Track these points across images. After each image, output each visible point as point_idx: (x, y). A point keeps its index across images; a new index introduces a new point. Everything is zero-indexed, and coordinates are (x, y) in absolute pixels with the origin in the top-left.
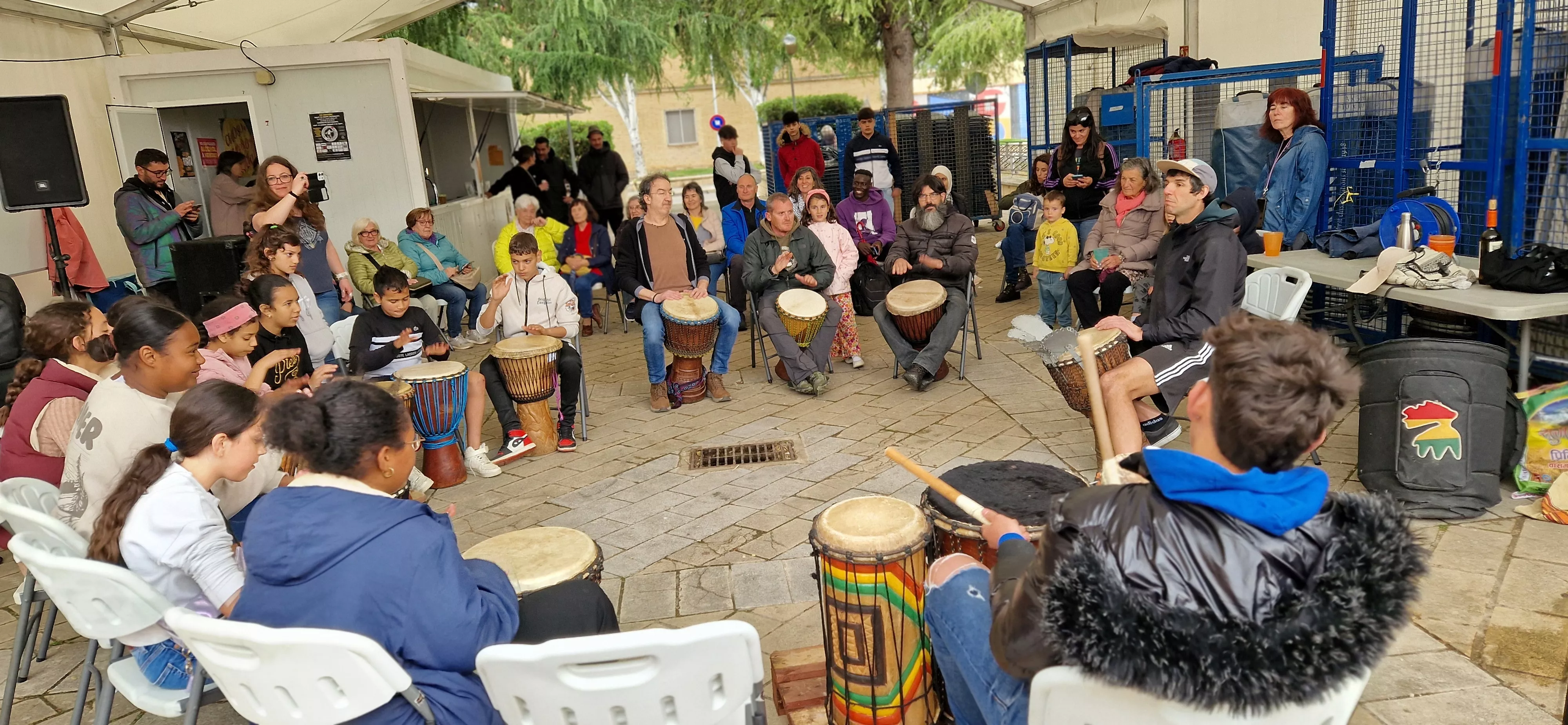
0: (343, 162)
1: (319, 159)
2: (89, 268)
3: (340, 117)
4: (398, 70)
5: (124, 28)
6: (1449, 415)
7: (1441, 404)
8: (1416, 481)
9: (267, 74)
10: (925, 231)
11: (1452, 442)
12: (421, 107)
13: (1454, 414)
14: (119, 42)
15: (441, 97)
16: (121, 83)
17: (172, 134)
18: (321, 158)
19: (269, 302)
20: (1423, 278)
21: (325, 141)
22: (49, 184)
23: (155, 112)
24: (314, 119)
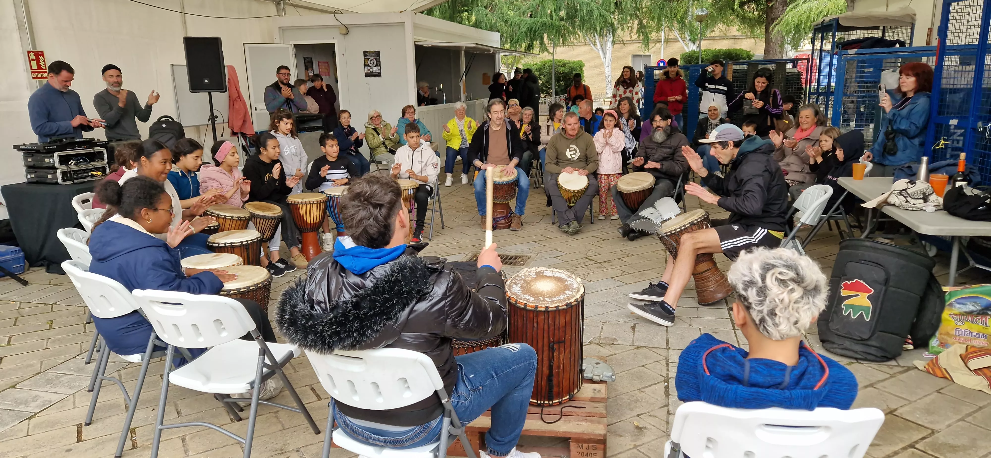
0: (377, 78)
1: (366, 76)
2: (247, 125)
3: (378, 53)
4: (409, 27)
5: (287, 1)
6: (868, 291)
7: (864, 283)
9: (345, 28)
10: (657, 143)
11: (866, 309)
12: (419, 50)
13: (871, 291)
14: (284, 8)
15: (430, 45)
16: (279, 30)
17: (305, 59)
18: (367, 75)
19: (265, 147)
20: (907, 202)
21: (369, 66)
22: (210, 81)
23: (293, 47)
24: (365, 54)
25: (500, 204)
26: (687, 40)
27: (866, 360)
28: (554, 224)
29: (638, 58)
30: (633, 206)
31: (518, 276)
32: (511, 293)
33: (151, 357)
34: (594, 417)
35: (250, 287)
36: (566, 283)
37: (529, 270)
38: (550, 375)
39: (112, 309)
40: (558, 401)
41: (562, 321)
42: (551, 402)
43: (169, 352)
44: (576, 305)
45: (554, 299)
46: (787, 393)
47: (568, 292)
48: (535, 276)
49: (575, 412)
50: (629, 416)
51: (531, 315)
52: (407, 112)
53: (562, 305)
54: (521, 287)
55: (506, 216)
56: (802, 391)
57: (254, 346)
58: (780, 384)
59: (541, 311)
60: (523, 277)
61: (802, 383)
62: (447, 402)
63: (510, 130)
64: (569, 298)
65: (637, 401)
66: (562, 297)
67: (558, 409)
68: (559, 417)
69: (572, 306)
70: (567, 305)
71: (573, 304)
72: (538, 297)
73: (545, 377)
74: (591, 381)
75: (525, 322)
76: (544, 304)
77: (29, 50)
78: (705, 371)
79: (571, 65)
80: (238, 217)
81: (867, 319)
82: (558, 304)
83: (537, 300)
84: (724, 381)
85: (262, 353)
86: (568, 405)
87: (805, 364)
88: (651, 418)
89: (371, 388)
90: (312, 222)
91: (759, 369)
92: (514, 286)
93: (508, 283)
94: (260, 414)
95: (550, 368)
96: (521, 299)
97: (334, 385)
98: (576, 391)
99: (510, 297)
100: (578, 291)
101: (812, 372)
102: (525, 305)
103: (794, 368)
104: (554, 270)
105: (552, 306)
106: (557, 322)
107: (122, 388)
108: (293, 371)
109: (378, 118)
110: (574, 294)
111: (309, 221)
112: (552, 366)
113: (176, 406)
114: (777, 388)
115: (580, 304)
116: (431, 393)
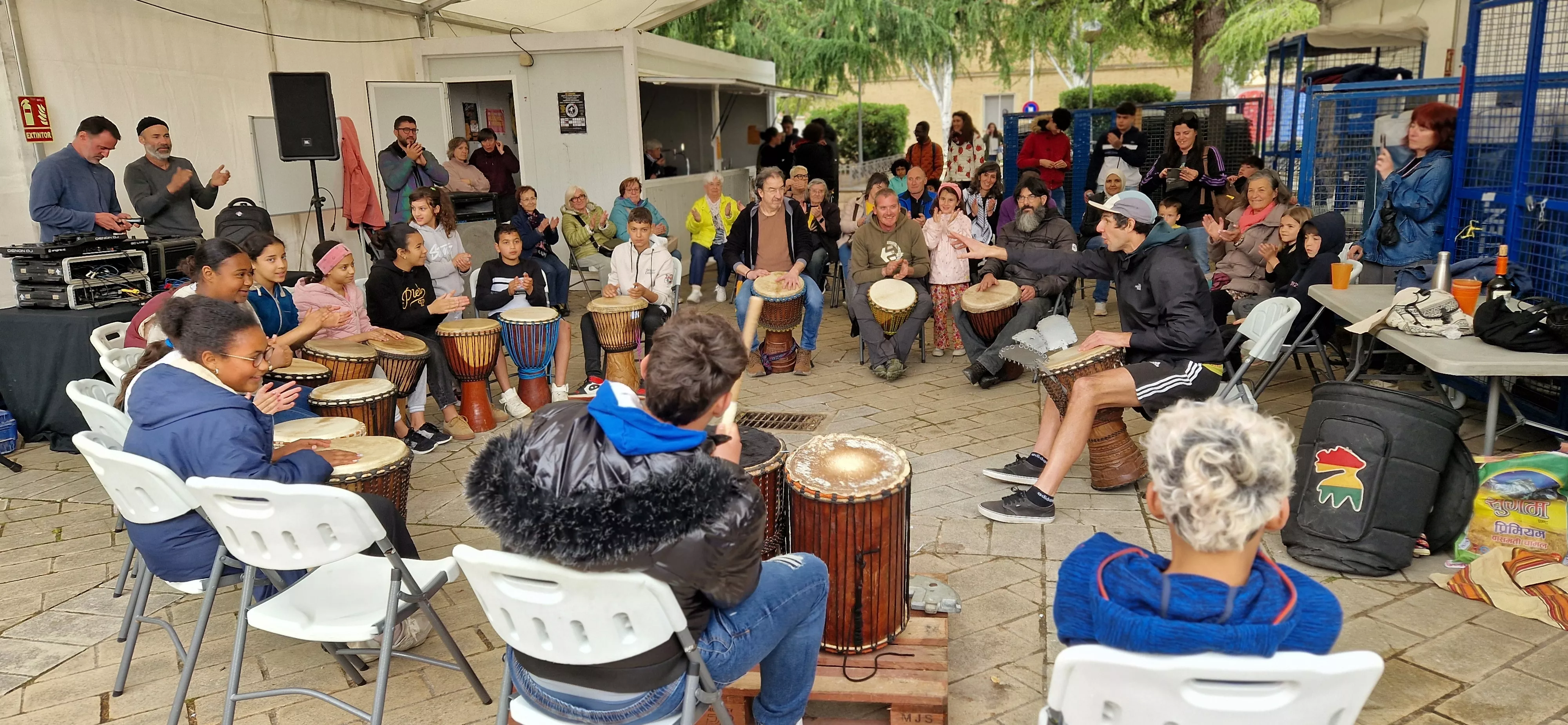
0: (580, 135)
1: (562, 132)
2: (373, 211)
3: (581, 96)
4: (629, 55)
5: (436, 14)
6: (1357, 465)
7: (1351, 452)
8: (1310, 526)
9: (528, 57)
10: (1025, 233)
11: (1354, 492)
12: (648, 91)
13: (1362, 464)
14: (431, 25)
15: (664, 81)
16: (423, 60)
17: (464, 105)
18: (564, 131)
19: (403, 247)
20: (1417, 322)
21: (568, 117)
22: (313, 142)
23: (446, 86)
24: (561, 97)
25: (776, 332)
26: (1071, 72)
27: (1355, 573)
28: (862, 363)
29: (993, 102)
30: (987, 335)
31: (806, 448)
32: (795, 474)
33: (218, 585)
34: (927, 669)
35: (377, 470)
36: (882, 459)
37: (823, 439)
38: (858, 605)
39: (155, 509)
40: (869, 646)
41: (876, 519)
42: (859, 649)
43: (248, 577)
44: (897, 493)
45: (862, 484)
46: (1230, 629)
47: (885, 474)
48: (833, 448)
49: (897, 663)
50: (984, 668)
51: (827, 510)
52: (628, 188)
53: (875, 493)
54: (811, 466)
55: (787, 352)
56: (1255, 627)
57: (384, 566)
58: (1218, 615)
59: (842, 504)
60: (814, 450)
61: (1254, 614)
62: (693, 650)
63: (791, 215)
64: (886, 483)
65: (995, 644)
66: (875, 481)
67: (871, 659)
68: (872, 670)
69: (891, 495)
70: (883, 493)
71: (892, 492)
72: (838, 481)
73: (849, 609)
74: (924, 613)
75: (817, 521)
76: (846, 492)
77: (22, 95)
78: (1101, 594)
79: (888, 112)
80: (358, 359)
81: (1357, 508)
82: (869, 493)
83: (836, 485)
84: (1131, 609)
85: (396, 577)
86: (885, 651)
87: (1259, 584)
88: (1017, 670)
89: (571, 630)
90: (477, 365)
91: (1185, 591)
92: (799, 464)
93: (789, 459)
94: (395, 673)
95: (858, 594)
96: (810, 485)
97: (512, 626)
98: (899, 630)
99: (792, 482)
100: (901, 471)
101: (1270, 597)
102: (817, 493)
103: (1241, 590)
104: (863, 437)
105: (859, 495)
106: (867, 521)
107: (172, 634)
108: (448, 604)
109: (582, 198)
110: (895, 476)
111: (472, 364)
112: (861, 591)
113: (260, 662)
114: (1214, 622)
115: (905, 491)
116: (665, 637)
